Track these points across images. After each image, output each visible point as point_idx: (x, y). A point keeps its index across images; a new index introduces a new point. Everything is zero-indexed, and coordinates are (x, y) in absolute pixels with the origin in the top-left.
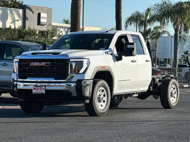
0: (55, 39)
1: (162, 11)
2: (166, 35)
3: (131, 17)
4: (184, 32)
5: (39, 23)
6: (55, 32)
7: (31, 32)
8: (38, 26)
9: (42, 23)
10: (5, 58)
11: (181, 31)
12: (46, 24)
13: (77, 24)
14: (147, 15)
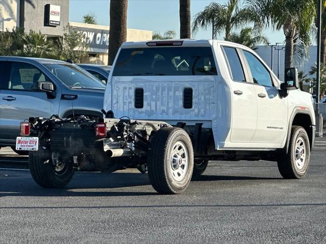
0: (77, 51)
1: (264, 4)
2: (262, 44)
3: (204, 13)
4: (302, 40)
5: (47, 22)
6: (77, 38)
7: (36, 39)
8: (46, 27)
9: (52, 22)
10: (10, 88)
11: (296, 39)
12: (59, 25)
13: (122, 26)
14: (231, 9)
